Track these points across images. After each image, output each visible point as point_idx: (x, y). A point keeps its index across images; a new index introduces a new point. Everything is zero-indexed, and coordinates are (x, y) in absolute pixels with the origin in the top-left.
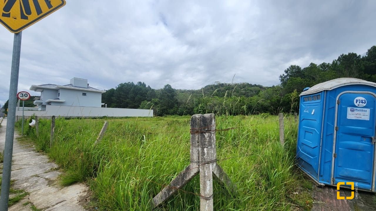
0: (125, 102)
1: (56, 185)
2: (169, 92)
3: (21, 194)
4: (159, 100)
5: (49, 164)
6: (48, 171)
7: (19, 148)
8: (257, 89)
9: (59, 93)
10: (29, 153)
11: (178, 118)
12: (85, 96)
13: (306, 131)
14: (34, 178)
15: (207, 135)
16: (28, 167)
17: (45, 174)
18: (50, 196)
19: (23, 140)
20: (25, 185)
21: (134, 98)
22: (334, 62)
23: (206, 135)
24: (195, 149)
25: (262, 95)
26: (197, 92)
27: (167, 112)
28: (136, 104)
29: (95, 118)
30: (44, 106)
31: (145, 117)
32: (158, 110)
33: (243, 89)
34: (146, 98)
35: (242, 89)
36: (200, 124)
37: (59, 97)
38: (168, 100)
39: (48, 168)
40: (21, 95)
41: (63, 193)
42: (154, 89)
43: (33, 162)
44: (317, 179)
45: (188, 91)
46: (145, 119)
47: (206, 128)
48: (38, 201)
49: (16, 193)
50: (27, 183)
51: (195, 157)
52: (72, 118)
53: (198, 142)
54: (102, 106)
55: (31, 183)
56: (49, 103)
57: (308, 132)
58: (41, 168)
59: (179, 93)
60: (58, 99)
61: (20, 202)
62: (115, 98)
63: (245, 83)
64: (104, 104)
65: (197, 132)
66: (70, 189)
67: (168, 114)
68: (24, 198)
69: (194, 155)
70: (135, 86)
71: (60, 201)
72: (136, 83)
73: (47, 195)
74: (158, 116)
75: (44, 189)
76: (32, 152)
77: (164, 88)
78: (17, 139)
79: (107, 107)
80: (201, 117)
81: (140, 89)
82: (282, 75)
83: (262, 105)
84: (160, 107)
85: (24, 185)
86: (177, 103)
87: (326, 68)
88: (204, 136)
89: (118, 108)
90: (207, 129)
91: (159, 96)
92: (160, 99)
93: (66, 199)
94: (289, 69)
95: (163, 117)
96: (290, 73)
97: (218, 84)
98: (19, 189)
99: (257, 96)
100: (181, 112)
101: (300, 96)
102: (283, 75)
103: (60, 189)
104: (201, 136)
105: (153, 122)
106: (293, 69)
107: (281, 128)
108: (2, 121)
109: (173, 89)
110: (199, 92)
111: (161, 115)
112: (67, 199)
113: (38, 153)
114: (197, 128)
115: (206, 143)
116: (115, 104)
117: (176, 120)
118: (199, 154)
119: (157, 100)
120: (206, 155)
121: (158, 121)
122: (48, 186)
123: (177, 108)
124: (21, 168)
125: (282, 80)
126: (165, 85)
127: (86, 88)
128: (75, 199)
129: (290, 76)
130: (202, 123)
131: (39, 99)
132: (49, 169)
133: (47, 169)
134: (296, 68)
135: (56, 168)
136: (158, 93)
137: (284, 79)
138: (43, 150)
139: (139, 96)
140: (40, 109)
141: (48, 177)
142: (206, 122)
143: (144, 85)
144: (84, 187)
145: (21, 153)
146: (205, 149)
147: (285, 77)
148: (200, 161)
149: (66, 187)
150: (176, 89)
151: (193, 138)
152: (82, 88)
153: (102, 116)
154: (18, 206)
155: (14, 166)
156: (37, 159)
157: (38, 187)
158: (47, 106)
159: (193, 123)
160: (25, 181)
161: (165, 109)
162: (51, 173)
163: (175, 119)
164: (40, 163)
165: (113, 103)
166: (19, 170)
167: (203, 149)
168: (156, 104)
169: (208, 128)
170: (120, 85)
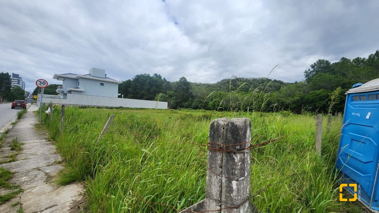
0: (141, 93)
1: (53, 183)
2: (184, 85)
3: (16, 190)
4: (174, 93)
5: (55, 155)
6: (51, 164)
7: (34, 135)
8: (278, 85)
9: (79, 83)
10: (41, 141)
11: (192, 112)
12: (103, 86)
13: (352, 140)
14: (35, 171)
15: (239, 157)
16: (34, 158)
17: (47, 167)
18: (43, 197)
19: (40, 127)
20: (24, 179)
21: (149, 90)
22: (370, 57)
23: (237, 158)
24: (215, 177)
25: (283, 91)
26: (213, 86)
27: (181, 106)
28: (151, 96)
29: (112, 108)
30: (65, 95)
31: (159, 109)
32: (173, 102)
33: (262, 84)
34: (161, 90)
35: (260, 85)
36: (226, 136)
37: (79, 87)
38: (183, 93)
39: (52, 160)
40: (39, 83)
41: (58, 194)
42: (169, 81)
43: (41, 152)
44: (369, 204)
45: (203, 84)
46: (159, 111)
47: (238, 145)
48: (29, 203)
49: (10, 189)
50: (26, 177)
51: (215, 191)
52: (91, 107)
53: (221, 167)
54: (119, 97)
55: (30, 178)
56: (70, 92)
57: (356, 140)
58: (45, 159)
59: (194, 86)
60: (78, 88)
61: (11, 201)
62: (132, 89)
63: (264, 78)
64: (120, 94)
65: (221, 149)
66: (66, 190)
67: (182, 107)
68: (17, 196)
69: (213, 187)
70: (151, 78)
71: (51, 206)
72: (152, 75)
73: (40, 195)
74: (172, 108)
75: (40, 187)
76: (44, 140)
77: (179, 81)
78: (35, 125)
79: (123, 98)
80: (228, 125)
81: (156, 81)
82: (307, 70)
83: (282, 102)
84: (174, 99)
85: (22, 180)
86: (192, 96)
87: (360, 64)
88: (234, 159)
89: (134, 99)
90: (238, 147)
91: (174, 89)
92: (175, 91)
93: (58, 204)
94: (316, 64)
95: (177, 110)
96: (317, 68)
97: (235, 79)
98: (16, 183)
99: (277, 92)
100: (195, 106)
101: (346, 94)
102: (309, 70)
103: (56, 188)
104: (227, 157)
105: (167, 114)
106: (321, 63)
107: (319, 132)
108: (29, 107)
109: (188, 82)
110: (214, 86)
111: (175, 108)
112: (59, 202)
113: (49, 142)
114: (220, 142)
115: (236, 172)
116: (132, 95)
117: (190, 115)
118: (221, 187)
119: (172, 92)
120: (234, 193)
121: (171, 114)
122: (45, 183)
123: (192, 101)
124: (27, 158)
125: (307, 76)
126: (181, 78)
127: (104, 78)
128: (68, 204)
129: (317, 71)
130: (229, 135)
131: (61, 88)
132: (52, 162)
133: (51, 162)
134: (325, 62)
135: (59, 162)
136: (173, 86)
137: (309, 75)
138: (53, 139)
139: (154, 88)
140: (62, 97)
141: (49, 172)
142: (238, 135)
143: (160, 77)
144: (81, 189)
145: (33, 141)
146: (234, 183)
147: (310, 73)
148: (223, 199)
149: (62, 187)
150: (192, 82)
151: (212, 159)
152: (100, 78)
153: (118, 106)
154: (6, 206)
155: (21, 155)
156: (46, 149)
157: (34, 183)
158: (68, 95)
159: (214, 133)
160: (25, 174)
161: (179, 102)
162: (53, 167)
163: (189, 113)
164: (47, 154)
165: (129, 94)
166: (24, 160)
167: (229, 181)
168: (171, 96)
169: (241, 146)
170: (136, 76)
